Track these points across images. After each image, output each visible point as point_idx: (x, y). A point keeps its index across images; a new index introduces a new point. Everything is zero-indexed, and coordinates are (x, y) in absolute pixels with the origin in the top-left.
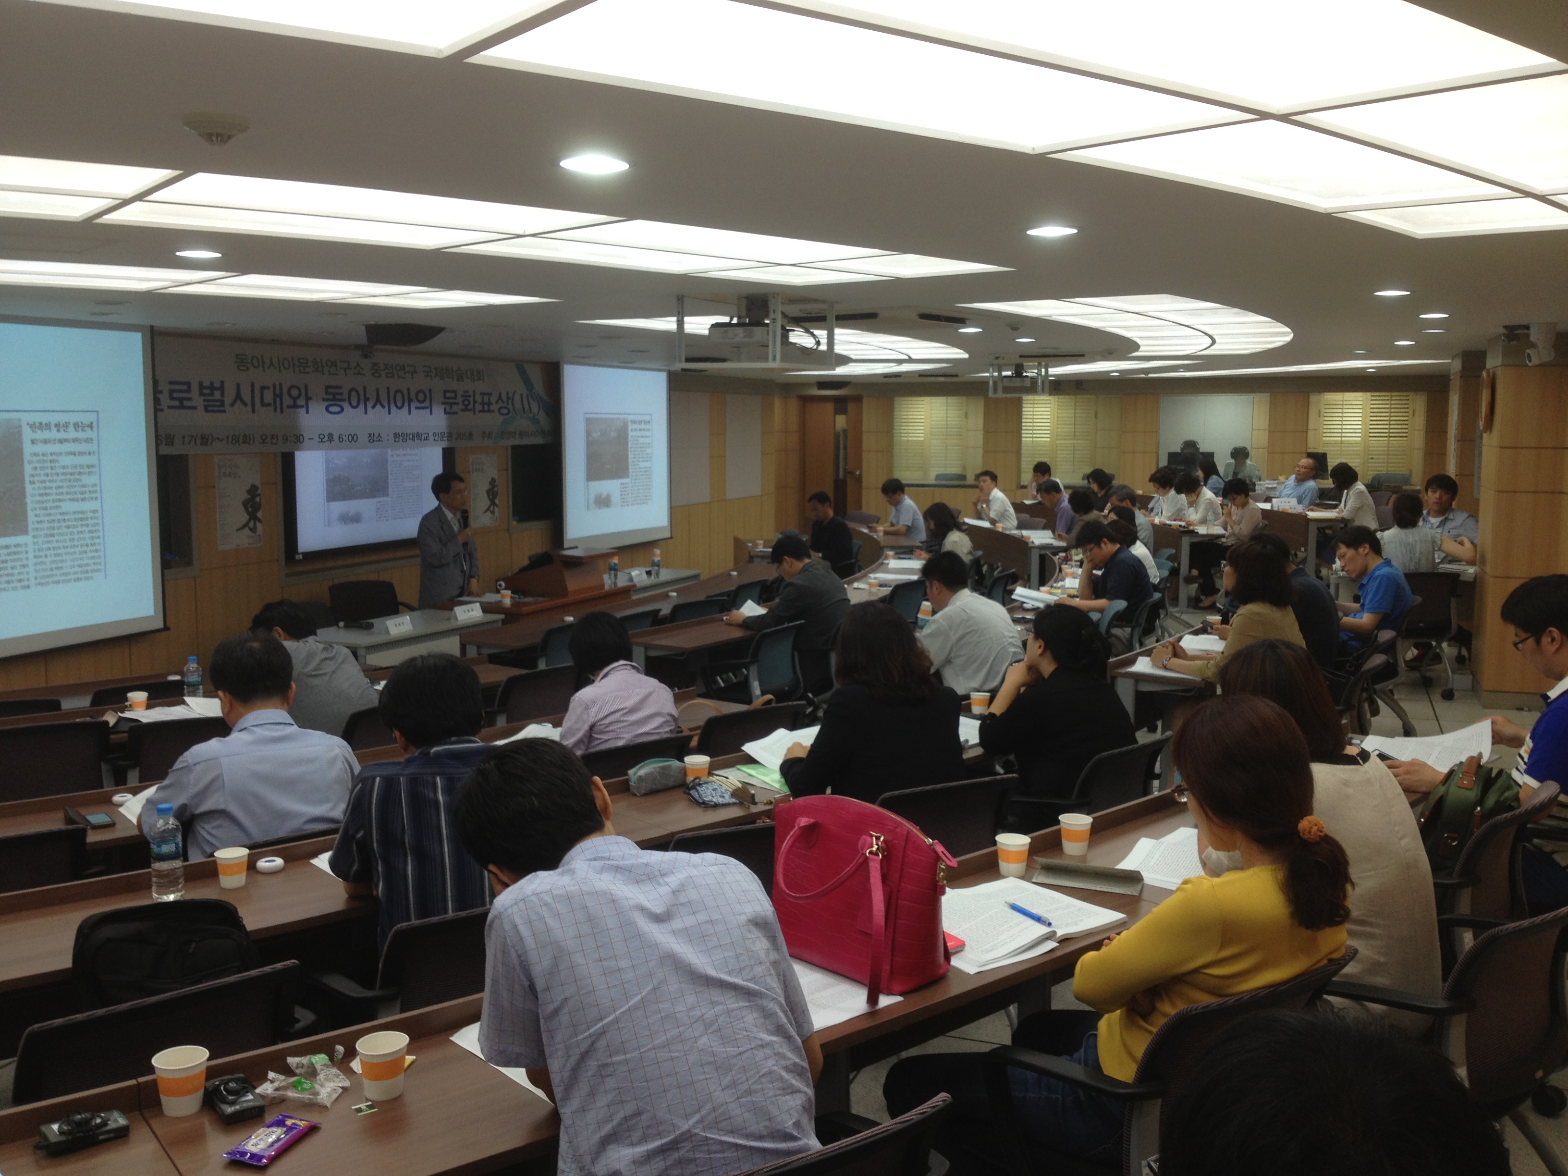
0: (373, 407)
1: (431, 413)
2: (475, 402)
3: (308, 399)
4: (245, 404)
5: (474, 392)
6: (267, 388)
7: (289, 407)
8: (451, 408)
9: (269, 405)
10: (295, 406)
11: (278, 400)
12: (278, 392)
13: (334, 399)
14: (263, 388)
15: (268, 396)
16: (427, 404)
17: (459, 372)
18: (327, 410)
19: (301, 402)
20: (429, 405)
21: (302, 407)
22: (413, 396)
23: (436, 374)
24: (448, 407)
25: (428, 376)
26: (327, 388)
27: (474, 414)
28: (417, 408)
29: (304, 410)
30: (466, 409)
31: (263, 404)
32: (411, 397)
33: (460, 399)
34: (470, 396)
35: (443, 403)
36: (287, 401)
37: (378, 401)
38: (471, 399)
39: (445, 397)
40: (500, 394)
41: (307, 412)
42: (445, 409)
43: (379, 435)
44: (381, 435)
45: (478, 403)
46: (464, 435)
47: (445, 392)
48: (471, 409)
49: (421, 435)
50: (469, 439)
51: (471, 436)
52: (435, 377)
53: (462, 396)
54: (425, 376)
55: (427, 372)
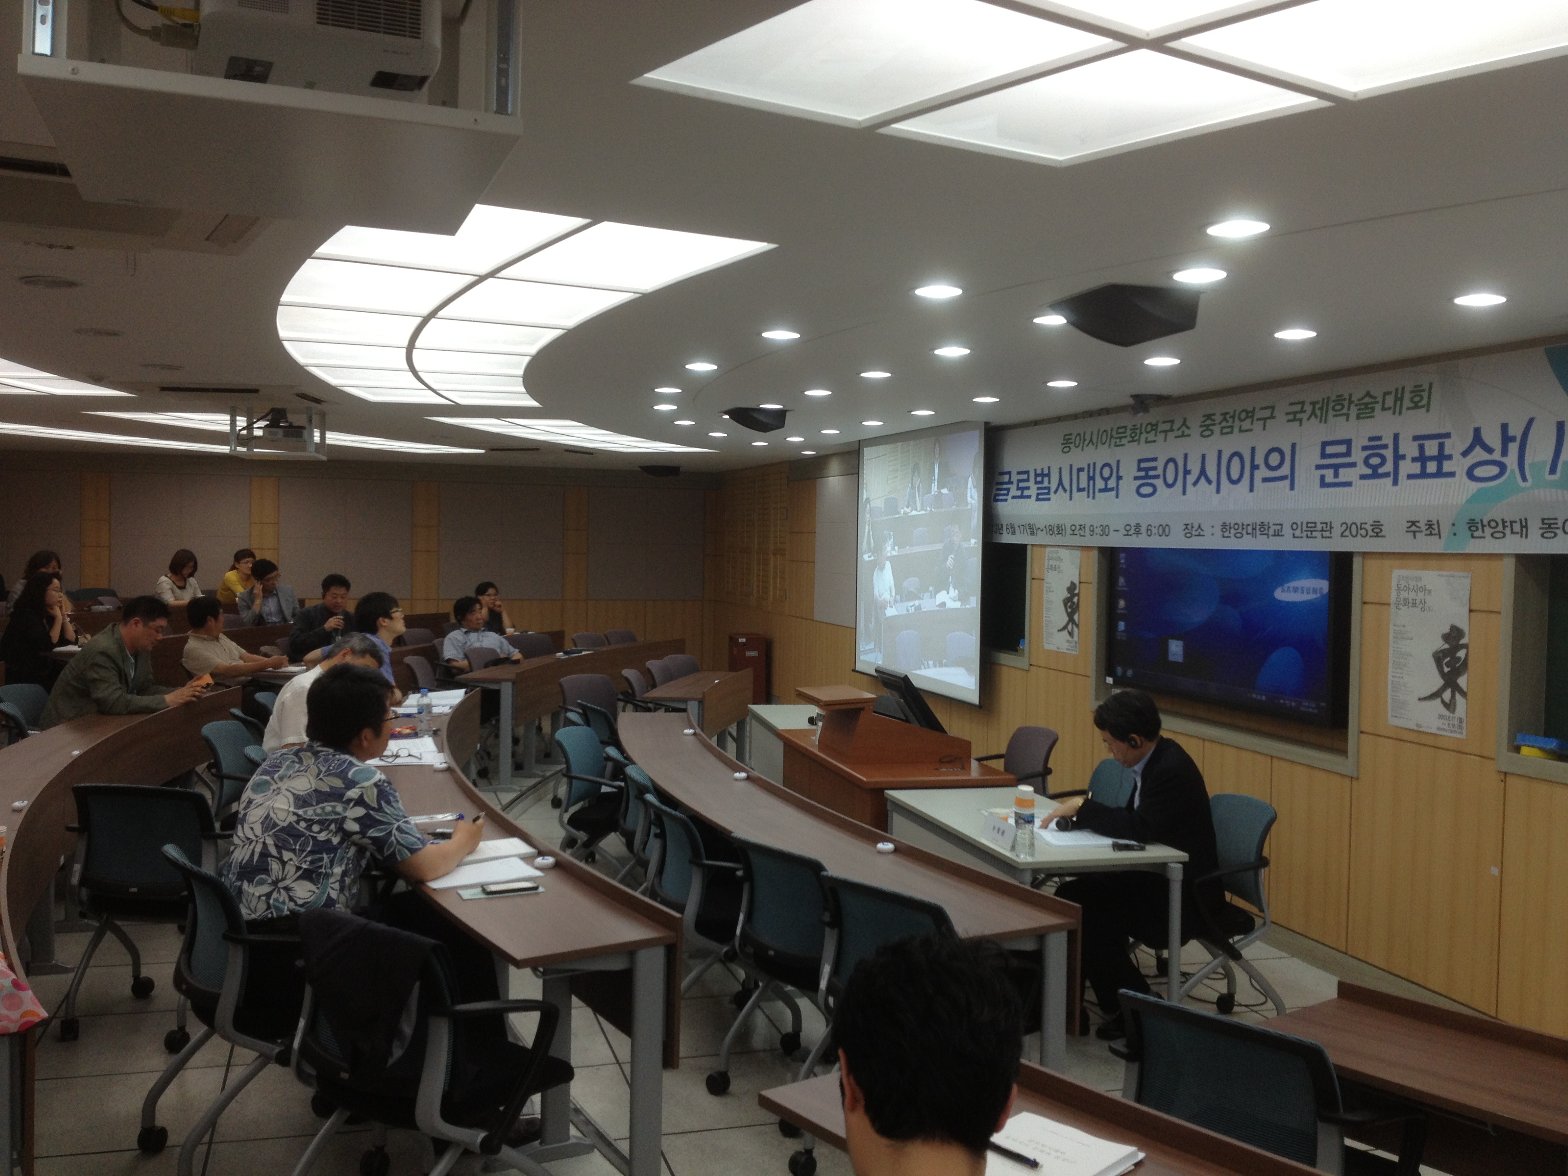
0: (1195, 484)
1: (1292, 486)
2: (1398, 457)
3: (1119, 478)
4: (1065, 491)
5: (1396, 437)
6: (1083, 470)
7: (1100, 490)
8: (1336, 475)
9: (1084, 489)
10: (1106, 489)
11: (1091, 483)
12: (1091, 474)
13: (1147, 476)
14: (1080, 470)
15: (1083, 480)
16: (1285, 470)
17: (1367, 400)
18: (1138, 491)
19: (1113, 483)
20: (1288, 472)
21: (1113, 489)
22: (1259, 460)
23: (1313, 413)
24: (1329, 476)
25: (1294, 420)
26: (1140, 462)
27: (1395, 482)
28: (1264, 480)
29: (1114, 493)
30: (1375, 474)
31: (1079, 489)
32: (1256, 463)
33: (1358, 456)
34: (1385, 447)
35: (1317, 467)
36: (1100, 484)
37: (1203, 473)
38: (1389, 453)
39: (1324, 455)
40: (1477, 431)
41: (1118, 496)
42: (1322, 479)
43: (1199, 527)
44: (1202, 527)
45: (1409, 459)
46: (1359, 527)
47: (1324, 444)
48: (1387, 475)
49: (1269, 527)
50: (1373, 536)
51: (1377, 530)
52: (1309, 419)
53: (1365, 448)
54: (1289, 421)
55: (1295, 413)
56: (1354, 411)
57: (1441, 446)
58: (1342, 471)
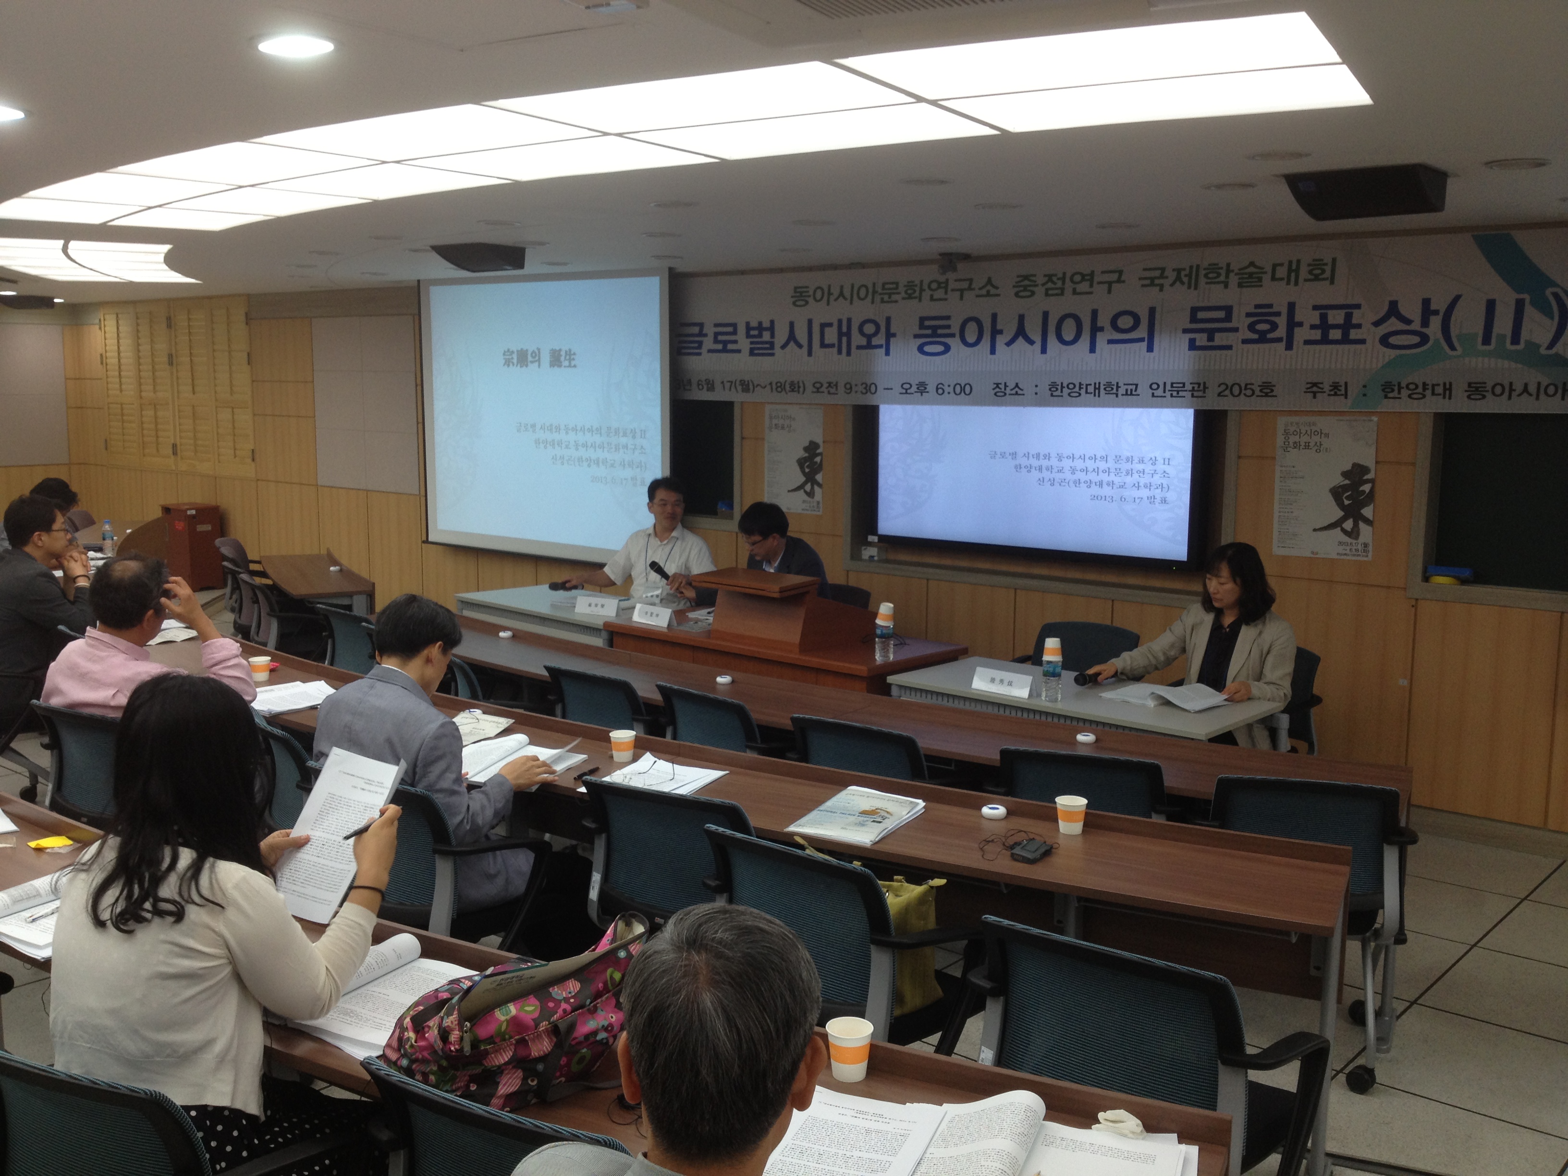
0: (1008, 344)
1: (1150, 349)
2: (1292, 325)
3: (889, 335)
4: (800, 346)
5: (1291, 307)
6: (830, 325)
7: (859, 347)
8: (1211, 339)
9: (832, 346)
10: (869, 346)
11: (844, 339)
12: (844, 329)
13: (934, 334)
14: (823, 326)
15: (831, 336)
16: (1142, 332)
17: (1252, 269)
18: (921, 349)
19: (879, 340)
20: (1145, 335)
21: (880, 346)
22: (1104, 320)
23: (1178, 279)
24: (1201, 339)
25: (1152, 284)
26: (922, 320)
27: (1289, 347)
28: (1110, 342)
29: (883, 350)
30: (1263, 338)
31: (823, 345)
32: (1099, 324)
33: (1240, 320)
34: (1278, 314)
35: (1185, 331)
36: (857, 339)
37: (1021, 332)
38: (1282, 321)
39: (1194, 319)
40: (1395, 303)
41: (887, 353)
42: (1192, 342)
43: (1017, 385)
44: (1020, 386)
45: (1306, 326)
46: (1243, 388)
47: (1194, 310)
48: (1279, 340)
49: (1118, 387)
50: (1262, 396)
51: (1267, 390)
52: (1172, 285)
53: (1248, 315)
54: (1143, 286)
55: (1152, 279)
56: (1234, 280)
57: (1349, 316)
58: (1217, 336)
